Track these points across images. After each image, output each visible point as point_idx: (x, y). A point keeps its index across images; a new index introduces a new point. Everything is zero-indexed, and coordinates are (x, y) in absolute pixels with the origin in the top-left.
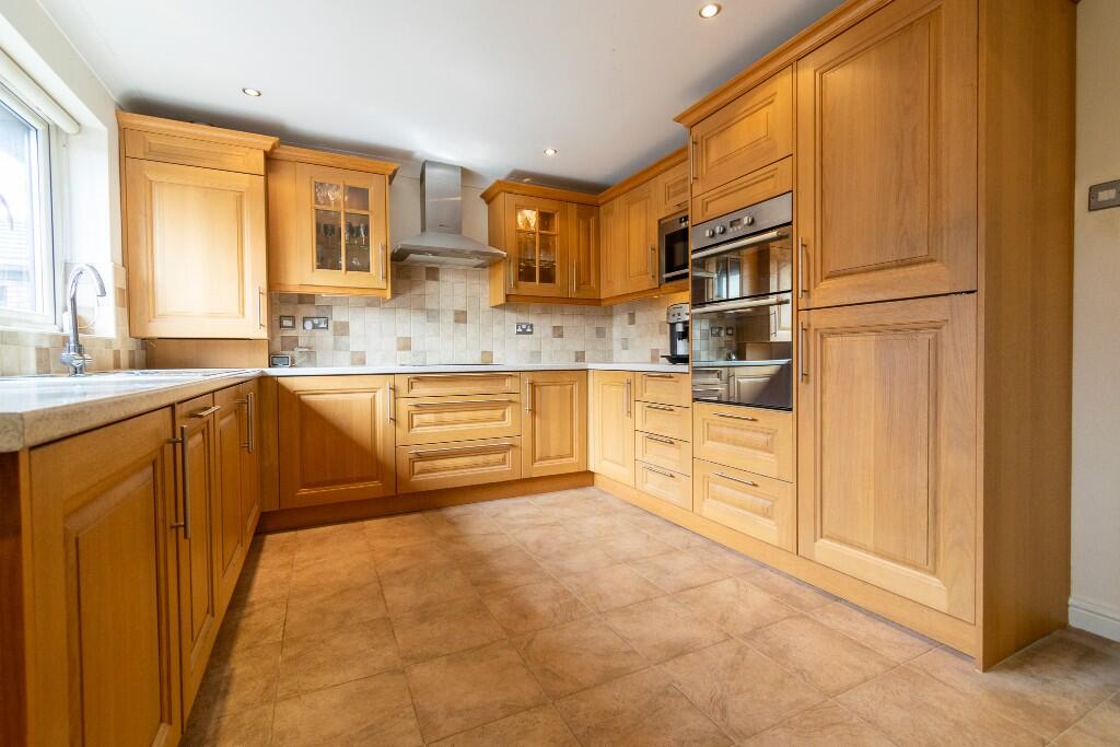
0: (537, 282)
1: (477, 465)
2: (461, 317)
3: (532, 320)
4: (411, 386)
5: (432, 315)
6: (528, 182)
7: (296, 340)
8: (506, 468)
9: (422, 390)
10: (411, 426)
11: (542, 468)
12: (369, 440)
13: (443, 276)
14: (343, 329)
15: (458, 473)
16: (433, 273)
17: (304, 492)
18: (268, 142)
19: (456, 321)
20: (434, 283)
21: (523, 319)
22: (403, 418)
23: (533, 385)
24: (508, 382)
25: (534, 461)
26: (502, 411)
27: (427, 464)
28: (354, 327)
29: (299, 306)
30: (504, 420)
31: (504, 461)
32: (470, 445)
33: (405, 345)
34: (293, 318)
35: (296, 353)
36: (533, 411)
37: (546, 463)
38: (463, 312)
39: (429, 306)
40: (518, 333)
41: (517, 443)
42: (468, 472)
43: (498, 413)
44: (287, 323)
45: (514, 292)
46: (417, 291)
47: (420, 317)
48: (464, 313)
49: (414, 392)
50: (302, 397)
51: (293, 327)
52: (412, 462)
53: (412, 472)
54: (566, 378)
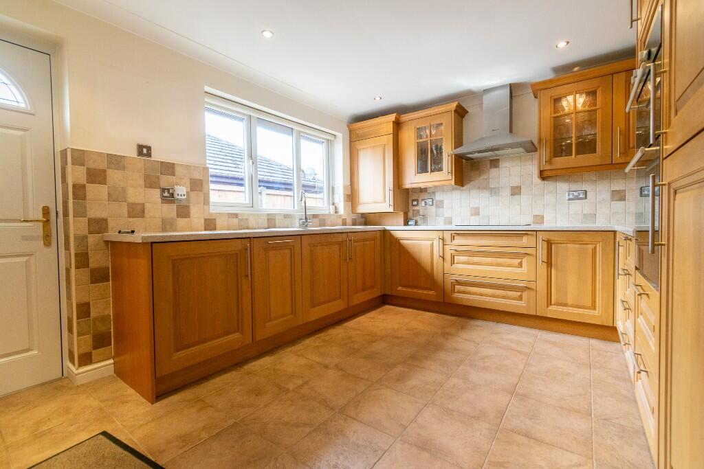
0: (573, 156)
1: (498, 297)
2: (516, 191)
3: (585, 187)
4: (453, 238)
5: (494, 191)
6: (577, 71)
7: (418, 211)
8: (522, 303)
9: (459, 241)
10: (453, 262)
11: (554, 311)
12: (430, 267)
13: (502, 164)
14: (440, 205)
15: (483, 298)
16: (495, 163)
17: (400, 288)
18: (392, 117)
19: (512, 195)
20: (495, 169)
21: (574, 187)
22: (448, 257)
23: (549, 244)
24: (525, 239)
25: (549, 303)
26: (519, 260)
27: (462, 288)
28: (446, 203)
29: (421, 194)
30: (521, 267)
31: (520, 298)
32: (493, 281)
33: (476, 212)
34: (417, 200)
35: (418, 218)
36: (549, 263)
37: (560, 308)
38: (517, 187)
39: (492, 186)
40: (569, 199)
41: (532, 285)
42: (488, 299)
43: (517, 261)
44: (415, 203)
45: (548, 167)
46: (482, 177)
47: (486, 194)
48: (519, 188)
49: (456, 242)
50: (401, 241)
51: (417, 204)
52: (453, 286)
53: (453, 291)
54: (586, 238)
